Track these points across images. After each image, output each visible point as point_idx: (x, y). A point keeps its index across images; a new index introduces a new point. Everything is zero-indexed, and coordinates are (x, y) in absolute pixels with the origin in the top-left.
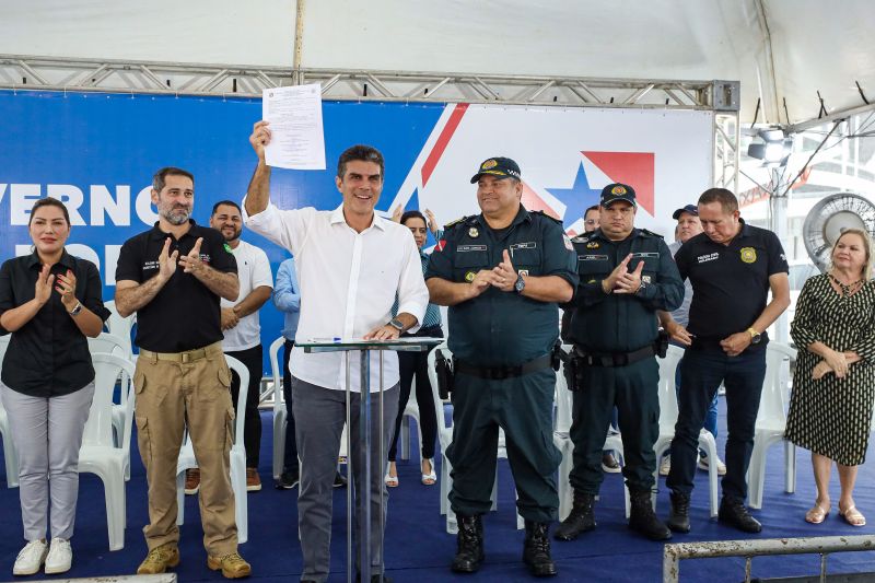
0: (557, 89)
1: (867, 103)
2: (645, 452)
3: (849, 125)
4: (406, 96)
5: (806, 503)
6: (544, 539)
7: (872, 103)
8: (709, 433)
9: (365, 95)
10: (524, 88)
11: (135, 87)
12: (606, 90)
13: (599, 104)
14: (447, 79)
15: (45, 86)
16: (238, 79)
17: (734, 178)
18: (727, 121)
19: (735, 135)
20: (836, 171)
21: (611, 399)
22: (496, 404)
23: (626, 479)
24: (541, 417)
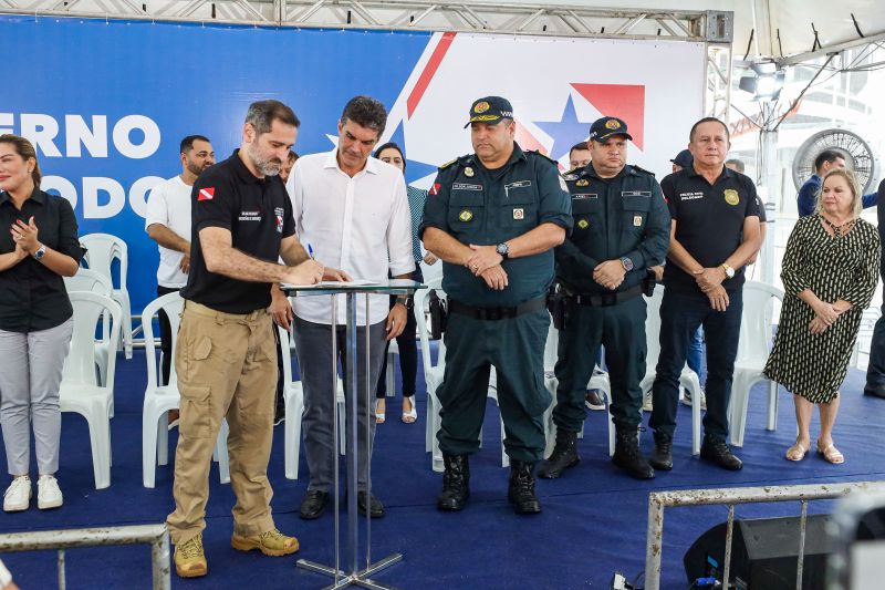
0: (546, 18)
1: (862, 36)
2: (633, 390)
3: (842, 59)
4: (391, 24)
5: (786, 441)
6: (529, 478)
7: (867, 36)
8: (695, 373)
9: (349, 22)
10: (511, 16)
11: (110, 12)
12: (597, 20)
13: (588, 35)
14: (434, 7)
15: (15, 10)
16: (217, 3)
17: (725, 112)
18: (719, 53)
19: (727, 68)
20: (828, 102)
21: (598, 340)
22: (490, 344)
23: (611, 416)
24: (534, 358)
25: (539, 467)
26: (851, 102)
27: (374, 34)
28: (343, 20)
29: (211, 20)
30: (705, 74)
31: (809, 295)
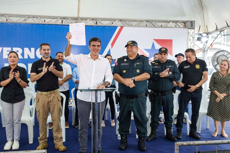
0: (147, 23)
1: (228, 26)
2: (170, 118)
3: (224, 32)
4: (107, 24)
5: (212, 132)
6: (143, 141)
8: (187, 113)
9: (96, 24)
10: (138, 22)
11: (36, 22)
12: (160, 23)
13: (158, 27)
14: (118, 20)
15: (12, 22)
16: (63, 20)
17: (194, 46)
18: (191, 31)
19: (194, 35)
20: (220, 45)
21: (161, 104)
22: (131, 105)
23: (165, 125)
24: (143, 109)
25: (146, 138)
26: (227, 45)
27: (103, 27)
28: (95, 24)
29: (61, 24)
30: (188, 36)
31: (216, 92)
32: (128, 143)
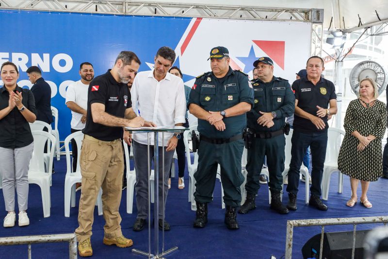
0: (242, 12)
2: (278, 176)
3: (371, 30)
4: (174, 14)
5: (347, 198)
6: (234, 214)
7: (382, 20)
8: (306, 168)
9: (155, 13)
10: (227, 11)
11: (51, 9)
12: (264, 12)
13: (260, 19)
14: (193, 6)
15: (10, 8)
16: (97, 5)
17: (320, 53)
18: (317, 27)
19: (321, 34)
20: (365, 49)
21: (264, 153)
22: (218, 155)
23: (269, 187)
24: (237, 161)
25: (238, 209)
26: (375, 49)
27: (166, 18)
28: (153, 12)
29: (95, 12)
30: (311, 36)
32: (208, 218)
